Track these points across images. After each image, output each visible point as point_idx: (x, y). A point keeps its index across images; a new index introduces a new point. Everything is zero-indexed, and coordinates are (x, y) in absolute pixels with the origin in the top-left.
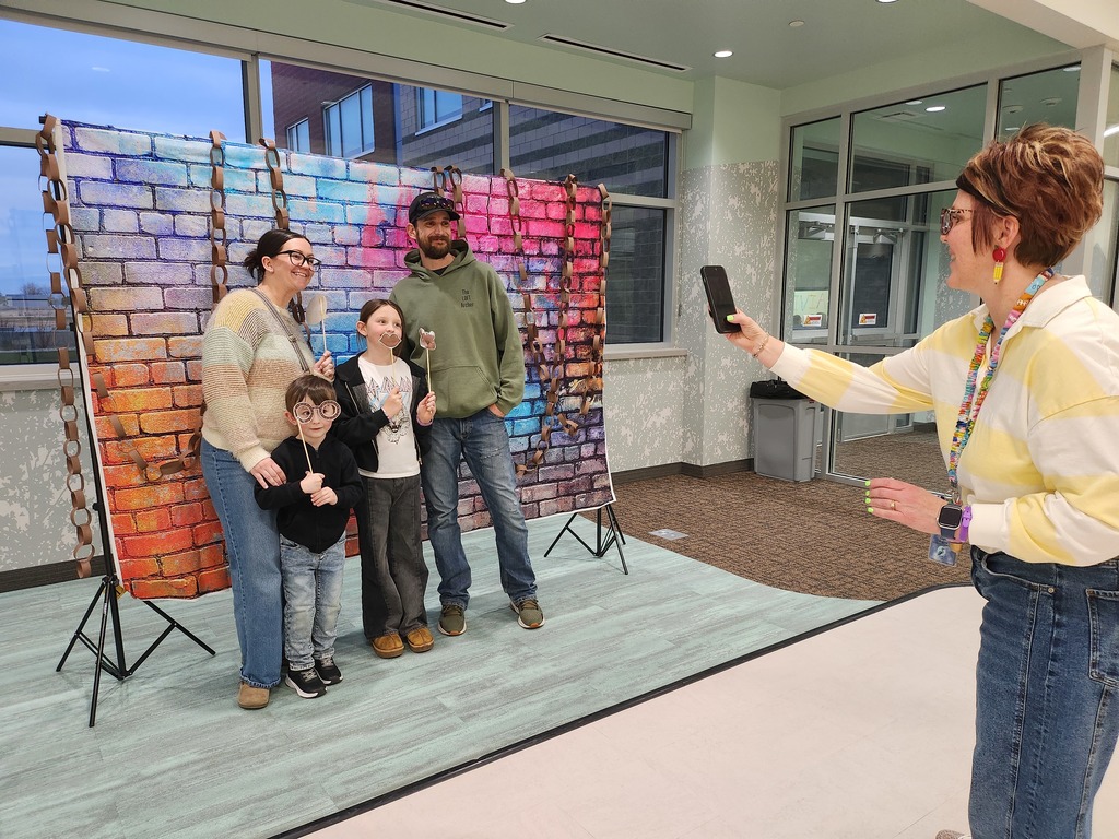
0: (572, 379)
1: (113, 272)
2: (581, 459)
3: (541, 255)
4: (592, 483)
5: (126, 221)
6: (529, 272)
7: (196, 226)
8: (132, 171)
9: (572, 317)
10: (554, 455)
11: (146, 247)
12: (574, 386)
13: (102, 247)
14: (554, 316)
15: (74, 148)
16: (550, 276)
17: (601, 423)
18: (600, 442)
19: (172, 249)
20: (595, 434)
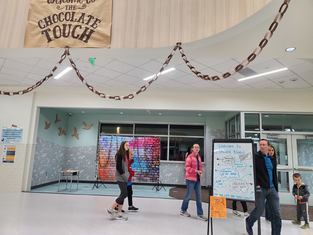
0: (154, 163)
1: (102, 148)
2: (155, 175)
3: (149, 146)
4: (156, 179)
5: (103, 144)
6: (147, 148)
7: (109, 144)
8: (105, 139)
9: (155, 155)
10: (150, 173)
11: (105, 146)
12: (154, 164)
13: (101, 146)
14: (151, 155)
15: (100, 138)
16: (150, 149)
17: (159, 170)
18: (158, 173)
19: (107, 146)
20: (157, 171)
